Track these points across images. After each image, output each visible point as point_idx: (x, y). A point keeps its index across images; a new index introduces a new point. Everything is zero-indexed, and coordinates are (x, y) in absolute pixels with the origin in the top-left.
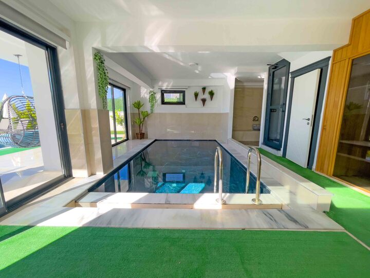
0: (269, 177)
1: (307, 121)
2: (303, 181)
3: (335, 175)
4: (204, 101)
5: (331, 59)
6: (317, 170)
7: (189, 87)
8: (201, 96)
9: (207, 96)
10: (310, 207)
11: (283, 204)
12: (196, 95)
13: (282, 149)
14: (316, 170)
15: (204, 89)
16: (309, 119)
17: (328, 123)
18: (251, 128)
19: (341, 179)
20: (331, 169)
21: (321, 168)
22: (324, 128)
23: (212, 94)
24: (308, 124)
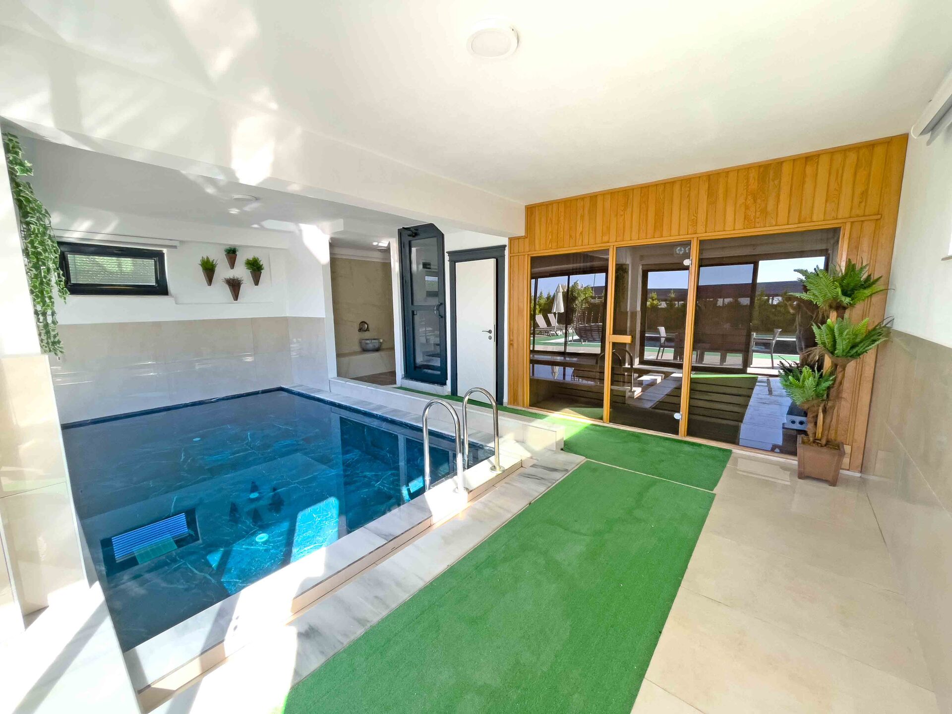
0: (474, 431)
1: (489, 334)
2: (530, 421)
3: (532, 405)
4: (235, 286)
5: (507, 248)
6: (511, 405)
7: (181, 242)
8: (223, 272)
9: (241, 272)
10: (548, 449)
11: (523, 459)
12: (209, 269)
13: (449, 382)
14: (508, 404)
15: (231, 254)
16: (490, 332)
17: (515, 335)
18: (357, 348)
19: (538, 407)
20: (527, 399)
21: (514, 399)
22: (511, 344)
23: (255, 268)
24: (490, 338)
